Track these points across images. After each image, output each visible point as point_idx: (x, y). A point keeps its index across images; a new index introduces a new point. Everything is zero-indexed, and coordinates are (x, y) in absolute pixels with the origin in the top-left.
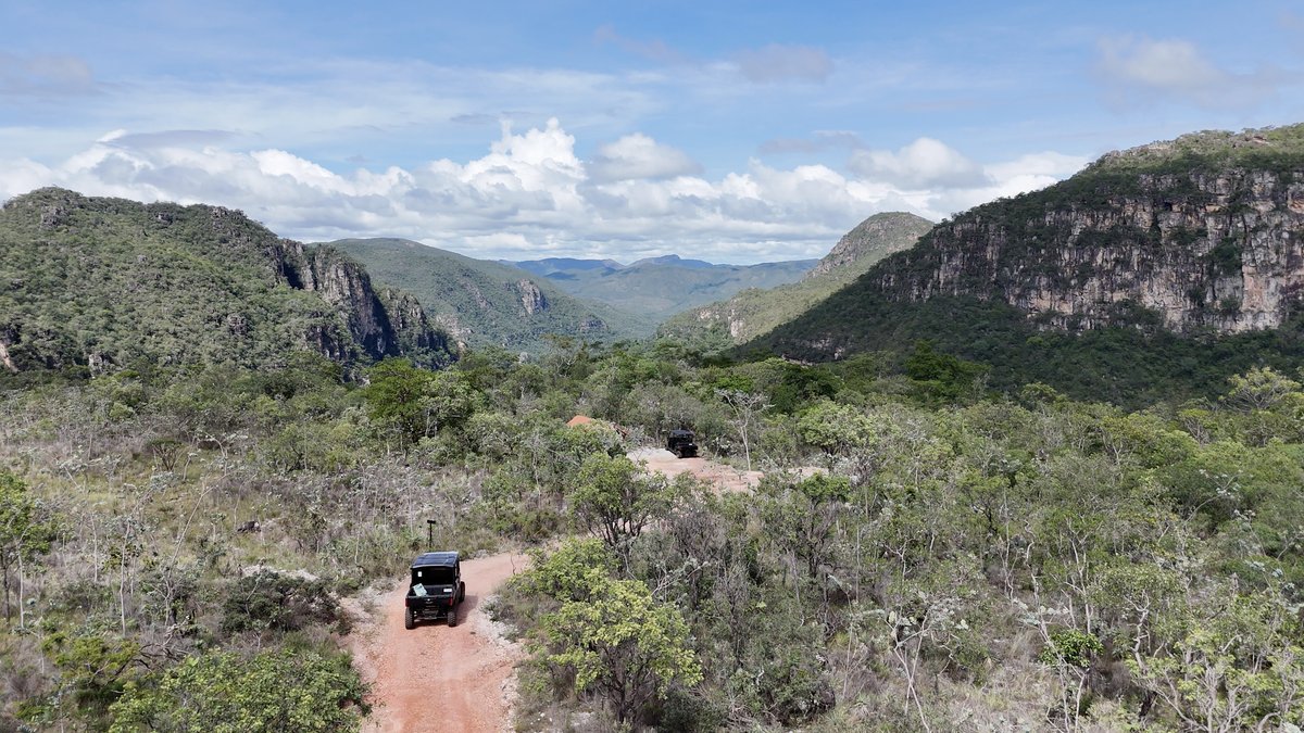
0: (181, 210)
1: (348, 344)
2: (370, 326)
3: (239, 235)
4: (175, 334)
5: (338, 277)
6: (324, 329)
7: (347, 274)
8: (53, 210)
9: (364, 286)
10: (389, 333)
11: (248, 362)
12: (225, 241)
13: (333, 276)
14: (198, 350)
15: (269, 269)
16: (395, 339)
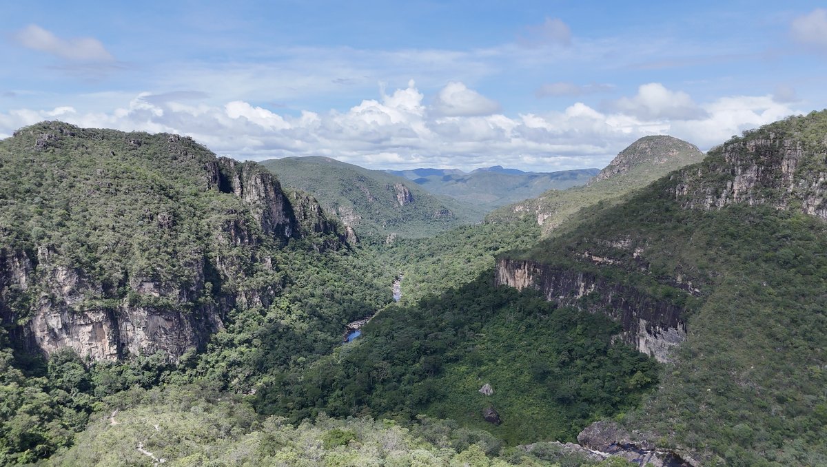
0: (149, 137)
1: (255, 234)
2: (279, 218)
3: (186, 154)
4: (113, 228)
5: (256, 183)
6: (236, 222)
7: (263, 181)
8: (45, 137)
9: (275, 190)
10: (294, 223)
11: (170, 250)
12: (176, 159)
13: (253, 183)
14: (130, 241)
15: (204, 178)
16: (298, 227)
